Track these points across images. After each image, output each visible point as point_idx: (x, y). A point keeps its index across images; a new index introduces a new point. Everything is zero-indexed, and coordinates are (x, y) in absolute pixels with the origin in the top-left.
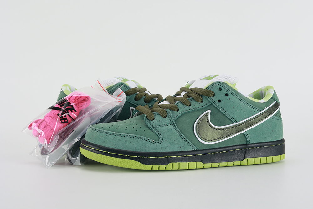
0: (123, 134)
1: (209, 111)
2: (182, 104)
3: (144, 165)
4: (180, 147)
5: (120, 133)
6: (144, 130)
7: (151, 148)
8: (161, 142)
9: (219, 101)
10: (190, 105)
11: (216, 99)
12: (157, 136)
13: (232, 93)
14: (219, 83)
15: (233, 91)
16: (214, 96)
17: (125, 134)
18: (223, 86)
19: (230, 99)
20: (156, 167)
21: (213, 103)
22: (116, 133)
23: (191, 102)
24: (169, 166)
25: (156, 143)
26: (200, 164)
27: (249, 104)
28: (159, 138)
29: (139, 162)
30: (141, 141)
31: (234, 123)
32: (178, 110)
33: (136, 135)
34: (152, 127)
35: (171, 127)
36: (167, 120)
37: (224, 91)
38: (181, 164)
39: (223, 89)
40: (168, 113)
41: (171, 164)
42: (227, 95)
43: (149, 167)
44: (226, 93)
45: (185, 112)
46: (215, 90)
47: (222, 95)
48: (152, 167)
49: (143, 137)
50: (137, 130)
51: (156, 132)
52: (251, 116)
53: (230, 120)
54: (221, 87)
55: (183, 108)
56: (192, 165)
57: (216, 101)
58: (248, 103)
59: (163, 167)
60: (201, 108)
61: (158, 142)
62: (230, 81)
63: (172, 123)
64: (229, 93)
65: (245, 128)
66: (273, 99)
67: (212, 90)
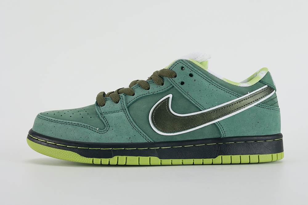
0: (66, 121)
1: (171, 96)
2: (139, 88)
3: (83, 157)
4: (130, 138)
5: (62, 121)
6: (91, 117)
7: (94, 137)
8: (106, 131)
9: (182, 83)
10: (149, 89)
11: (178, 80)
12: (104, 124)
13: (197, 73)
14: (181, 62)
15: (199, 71)
16: (176, 76)
17: (68, 121)
18: (186, 65)
19: (195, 80)
20: (97, 161)
21: (174, 86)
22: (59, 120)
23: (150, 85)
24: (114, 160)
25: (100, 132)
26: (155, 160)
27: (222, 87)
28: (105, 126)
29: (78, 153)
30: (84, 129)
31: (201, 111)
32: (134, 95)
33: (79, 123)
34: (99, 114)
35: (122, 113)
36: (118, 106)
37: (187, 71)
38: (129, 158)
39: (185, 68)
40: (121, 97)
41: (116, 157)
42: (191, 75)
43: (89, 160)
44: (190, 73)
45: (142, 96)
46: (177, 70)
47: (185, 75)
48: (93, 160)
49: (87, 125)
50: (83, 117)
51: (103, 120)
52: (225, 103)
53: (196, 106)
54: (184, 66)
55: (139, 92)
56: (144, 160)
57: (178, 83)
58: (220, 85)
59: (105, 161)
60: (160, 92)
61: (103, 130)
62: (197, 58)
63: (123, 110)
64: (193, 73)
65: (217, 118)
66: (262, 83)
67: (173, 70)
